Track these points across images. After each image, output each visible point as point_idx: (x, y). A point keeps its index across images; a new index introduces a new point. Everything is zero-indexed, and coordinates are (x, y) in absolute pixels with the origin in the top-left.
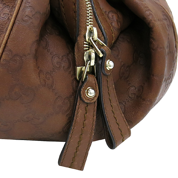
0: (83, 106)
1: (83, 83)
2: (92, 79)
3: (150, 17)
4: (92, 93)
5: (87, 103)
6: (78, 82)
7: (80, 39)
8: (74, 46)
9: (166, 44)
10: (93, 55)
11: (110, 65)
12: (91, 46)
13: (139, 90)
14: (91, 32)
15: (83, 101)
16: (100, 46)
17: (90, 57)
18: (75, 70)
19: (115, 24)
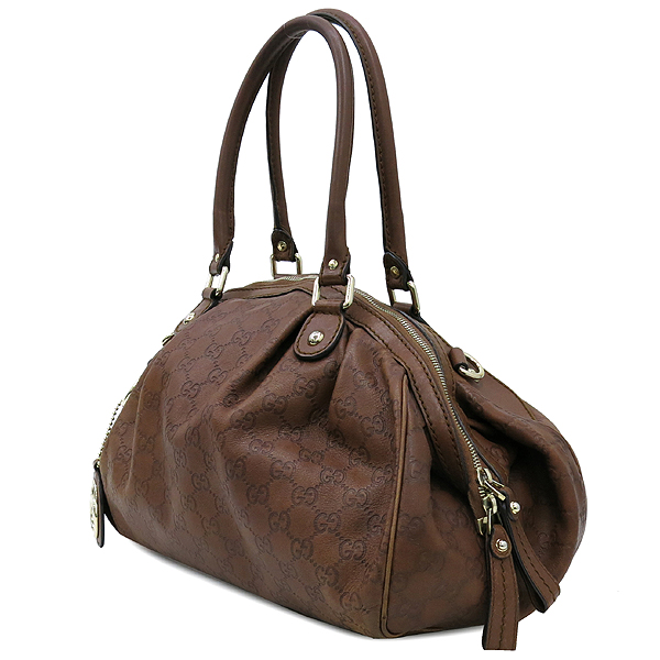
0: (498, 563)
1: (490, 536)
2: (499, 529)
3: (542, 443)
4: (503, 545)
5: (501, 559)
6: (483, 537)
7: (472, 486)
8: (467, 496)
9: (569, 471)
10: (494, 501)
11: (515, 507)
12: (488, 491)
13: (552, 536)
14: (483, 474)
15: (497, 558)
16: (499, 488)
17: (490, 504)
18: (475, 525)
19: (501, 461)
